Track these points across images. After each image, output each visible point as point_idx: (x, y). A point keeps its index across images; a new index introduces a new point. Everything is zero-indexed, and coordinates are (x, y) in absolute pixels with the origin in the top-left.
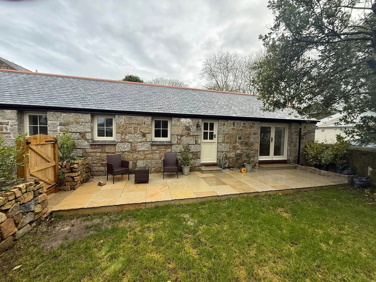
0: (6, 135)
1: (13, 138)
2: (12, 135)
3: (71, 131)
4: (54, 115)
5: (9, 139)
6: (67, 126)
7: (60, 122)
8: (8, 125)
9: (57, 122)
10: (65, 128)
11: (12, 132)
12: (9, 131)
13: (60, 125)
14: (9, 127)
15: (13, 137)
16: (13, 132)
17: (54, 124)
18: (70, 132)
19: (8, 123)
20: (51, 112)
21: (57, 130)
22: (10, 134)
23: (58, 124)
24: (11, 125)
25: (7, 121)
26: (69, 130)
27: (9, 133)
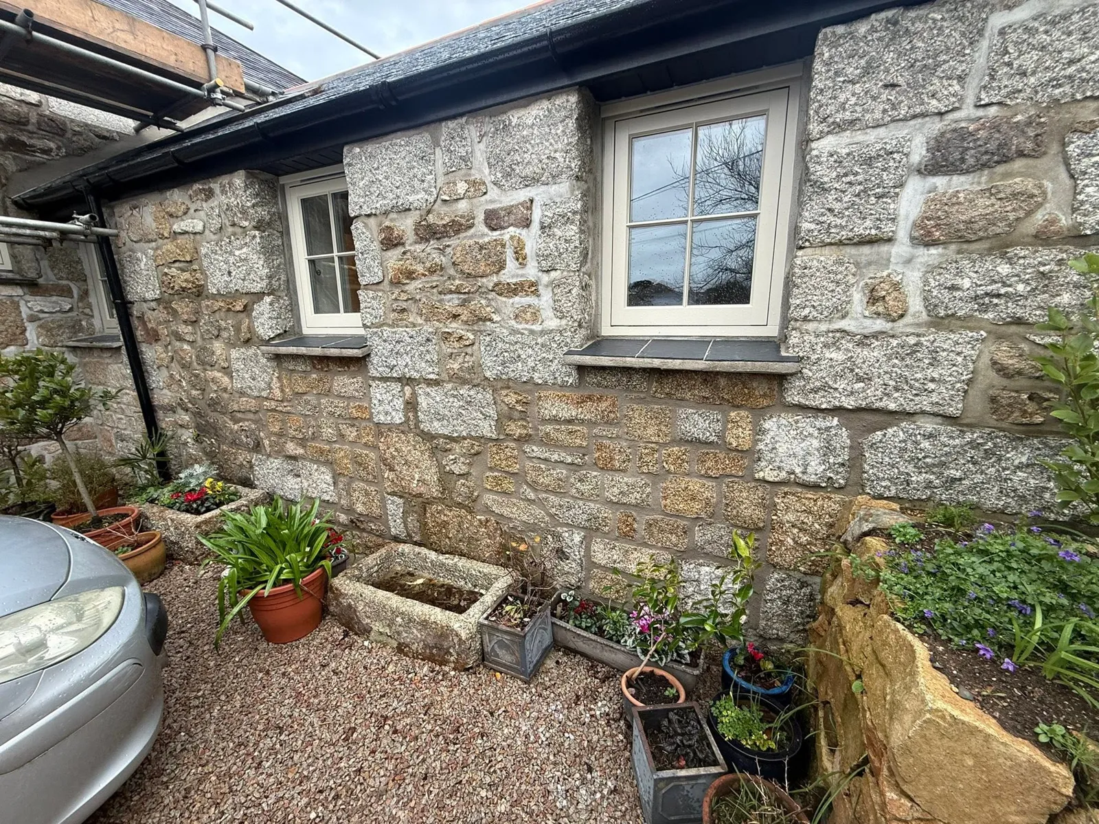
0: (517, 299)
1: (553, 323)
2: (545, 300)
3: (1065, 221)
4: (889, 57)
5: (532, 332)
6: (1019, 164)
7: (935, 127)
8: (527, 223)
9: (901, 131)
10: (989, 192)
11: (545, 278)
12: (531, 271)
13: (933, 168)
14: (531, 239)
15: (550, 313)
16: (553, 274)
17: (869, 161)
18: (1043, 239)
19: (528, 209)
20: (862, 28)
21: (887, 228)
22: (536, 293)
23: (918, 152)
24: (543, 228)
25: (522, 195)
26: (1039, 217)
27: (531, 288)
